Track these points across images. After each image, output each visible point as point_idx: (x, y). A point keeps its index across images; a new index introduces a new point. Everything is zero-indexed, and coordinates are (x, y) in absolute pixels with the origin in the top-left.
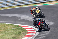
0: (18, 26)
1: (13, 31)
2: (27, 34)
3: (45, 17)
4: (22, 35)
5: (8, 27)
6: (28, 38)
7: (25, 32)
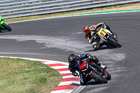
0: (40, 63)
1: (27, 75)
3: (120, 46)
4: (49, 86)
7: (56, 77)
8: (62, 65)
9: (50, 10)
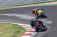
0: (17, 25)
1: (12, 30)
2: (26, 33)
3: (47, 17)
4: (21, 34)
5: (7, 26)
6: (26, 36)
7: (24, 31)
9: (21, 4)
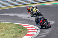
0: (19, 25)
1: (14, 30)
2: (28, 33)
3: (42, 15)
4: (23, 34)
5: (9, 26)
7: (26, 31)
8: (28, 26)
9: (23, 3)
